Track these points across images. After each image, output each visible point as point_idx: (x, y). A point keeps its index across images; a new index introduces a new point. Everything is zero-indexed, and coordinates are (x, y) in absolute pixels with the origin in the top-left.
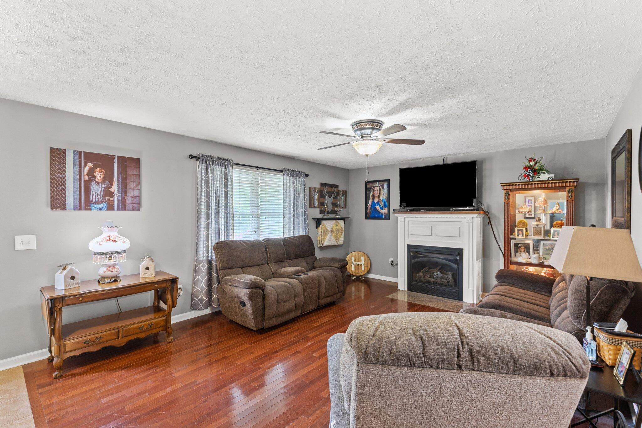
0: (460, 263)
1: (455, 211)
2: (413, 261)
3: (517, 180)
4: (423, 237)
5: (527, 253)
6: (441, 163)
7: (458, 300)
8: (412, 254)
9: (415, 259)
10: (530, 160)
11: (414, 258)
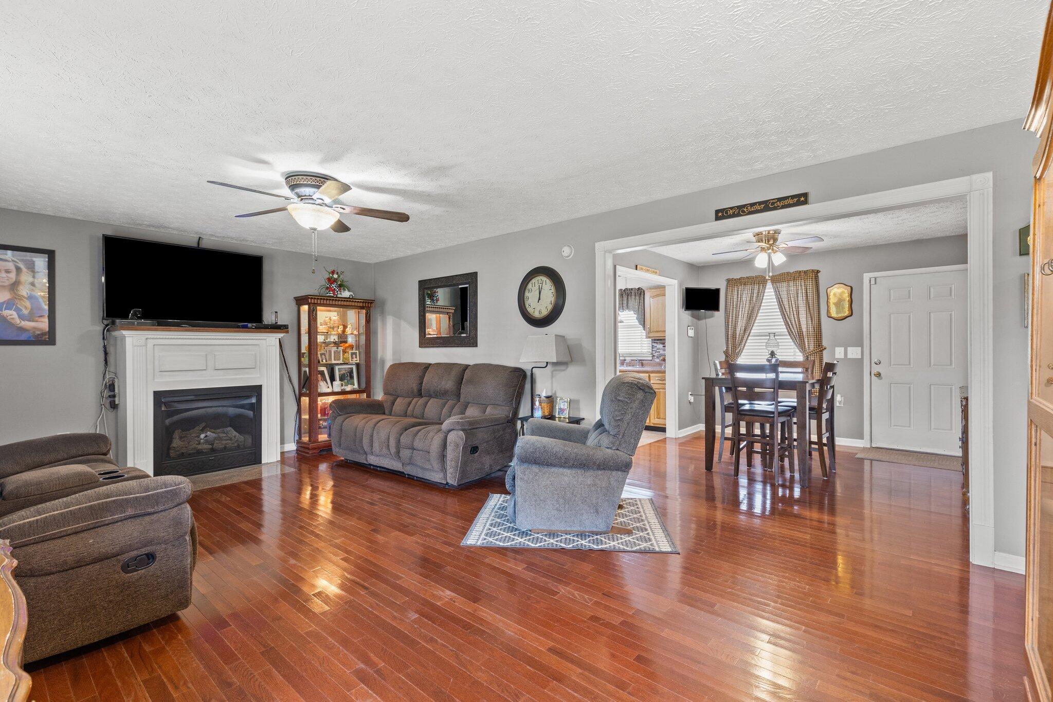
0: (257, 408)
1: (255, 328)
2: (168, 422)
3: (316, 293)
4: (191, 373)
5: (325, 382)
6: (194, 245)
7: (254, 464)
8: (163, 409)
9: (172, 417)
10: (333, 273)
11: (170, 414)
